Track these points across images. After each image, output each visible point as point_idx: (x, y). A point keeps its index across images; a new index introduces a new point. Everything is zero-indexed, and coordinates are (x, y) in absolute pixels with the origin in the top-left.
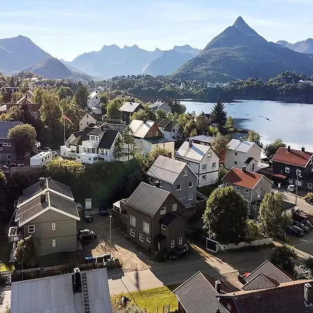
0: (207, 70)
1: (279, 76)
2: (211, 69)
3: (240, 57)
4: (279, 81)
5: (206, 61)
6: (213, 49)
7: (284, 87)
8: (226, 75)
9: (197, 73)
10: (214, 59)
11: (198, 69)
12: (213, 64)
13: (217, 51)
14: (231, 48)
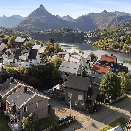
0: (30, 26)
1: (61, 29)
2: (32, 26)
3: (43, 21)
4: (62, 31)
5: (29, 22)
6: (31, 17)
7: (64, 33)
8: (38, 28)
9: (26, 27)
10: (33, 21)
11: (26, 25)
12: (32, 23)
13: (34, 18)
14: (39, 17)
